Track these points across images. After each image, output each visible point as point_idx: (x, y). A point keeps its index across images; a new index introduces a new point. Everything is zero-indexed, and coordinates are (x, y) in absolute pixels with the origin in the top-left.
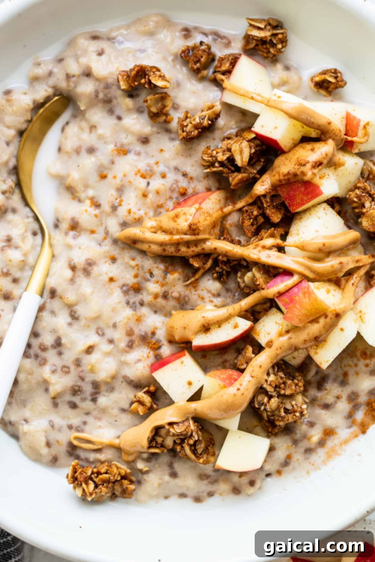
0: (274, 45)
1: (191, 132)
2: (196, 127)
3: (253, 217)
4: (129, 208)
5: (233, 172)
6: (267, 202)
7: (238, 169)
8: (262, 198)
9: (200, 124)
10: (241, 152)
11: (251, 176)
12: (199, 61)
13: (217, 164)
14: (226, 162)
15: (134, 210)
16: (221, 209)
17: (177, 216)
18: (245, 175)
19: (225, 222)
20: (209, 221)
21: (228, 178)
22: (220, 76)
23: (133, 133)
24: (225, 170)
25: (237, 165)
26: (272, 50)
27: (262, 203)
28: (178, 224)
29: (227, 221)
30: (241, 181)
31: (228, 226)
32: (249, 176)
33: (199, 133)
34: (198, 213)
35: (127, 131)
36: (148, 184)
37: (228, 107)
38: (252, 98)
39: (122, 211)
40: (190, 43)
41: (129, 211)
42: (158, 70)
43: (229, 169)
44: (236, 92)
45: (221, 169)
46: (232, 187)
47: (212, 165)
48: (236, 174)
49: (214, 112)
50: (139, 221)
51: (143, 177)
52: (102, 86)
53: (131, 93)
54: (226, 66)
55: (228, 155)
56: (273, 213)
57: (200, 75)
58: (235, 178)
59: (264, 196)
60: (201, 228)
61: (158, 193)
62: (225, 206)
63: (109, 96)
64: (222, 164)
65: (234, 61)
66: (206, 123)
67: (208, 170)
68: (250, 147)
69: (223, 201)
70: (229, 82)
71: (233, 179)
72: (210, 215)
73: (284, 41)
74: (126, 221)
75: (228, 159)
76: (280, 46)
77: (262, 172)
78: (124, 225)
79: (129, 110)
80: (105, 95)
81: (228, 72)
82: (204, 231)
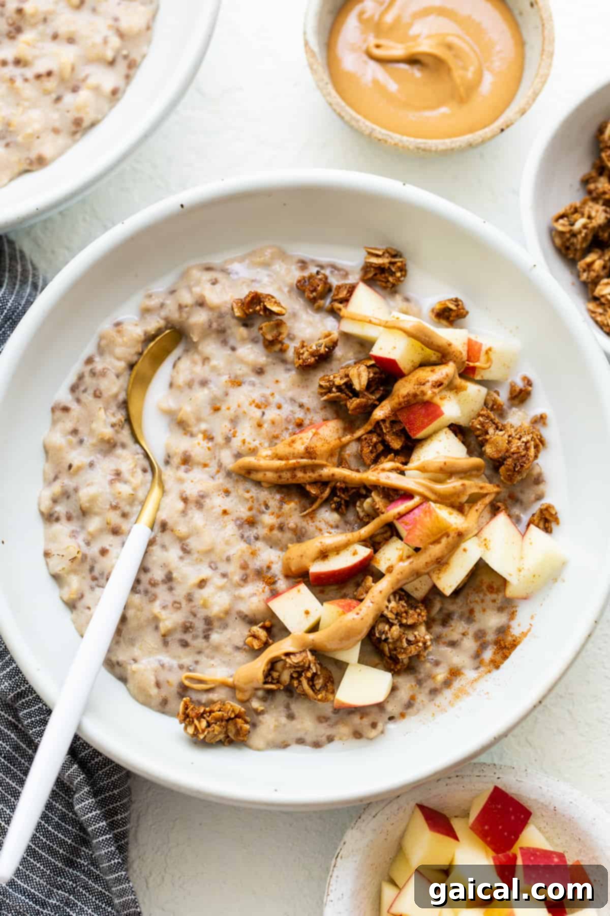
0: (393, 274)
1: (307, 359)
2: (312, 354)
3: (372, 444)
4: (243, 438)
5: (351, 398)
6: (386, 428)
7: (356, 394)
8: (381, 423)
9: (317, 351)
10: (359, 375)
11: (370, 402)
12: (315, 290)
13: (334, 389)
14: (343, 387)
15: (248, 439)
16: (340, 438)
17: (293, 442)
18: (363, 400)
19: (343, 453)
20: (326, 447)
21: (346, 405)
22: (337, 305)
23: (248, 365)
24: (343, 396)
25: (355, 390)
26: (391, 279)
27: (381, 429)
28: (294, 448)
29: (345, 452)
30: (359, 406)
31: (346, 456)
32: (367, 402)
33: (316, 360)
34: (315, 439)
35: (242, 361)
36: (263, 414)
37: (346, 336)
38: (370, 322)
39: (236, 443)
40: (306, 274)
41: (244, 442)
42: (274, 297)
43: (347, 395)
44: (353, 319)
45: (338, 394)
46: (350, 412)
47: (329, 390)
48: (354, 399)
49: (331, 341)
50: (253, 452)
51: (258, 407)
52: (216, 315)
53: (246, 322)
54: (343, 294)
55: (345, 380)
56: (393, 439)
57: (316, 305)
58: (353, 403)
59: (384, 421)
60: (318, 453)
61: (273, 423)
62: (344, 435)
63: (223, 325)
64: (339, 388)
65: (352, 289)
66: (323, 350)
67: (325, 398)
68: (369, 373)
69: (341, 432)
70: (345, 311)
71: (351, 405)
72: (329, 443)
73: (402, 270)
74: (240, 451)
75: (345, 384)
76: (398, 275)
77: (381, 400)
78: (238, 456)
79: (243, 340)
80: (220, 325)
81: (345, 301)
82: (321, 457)
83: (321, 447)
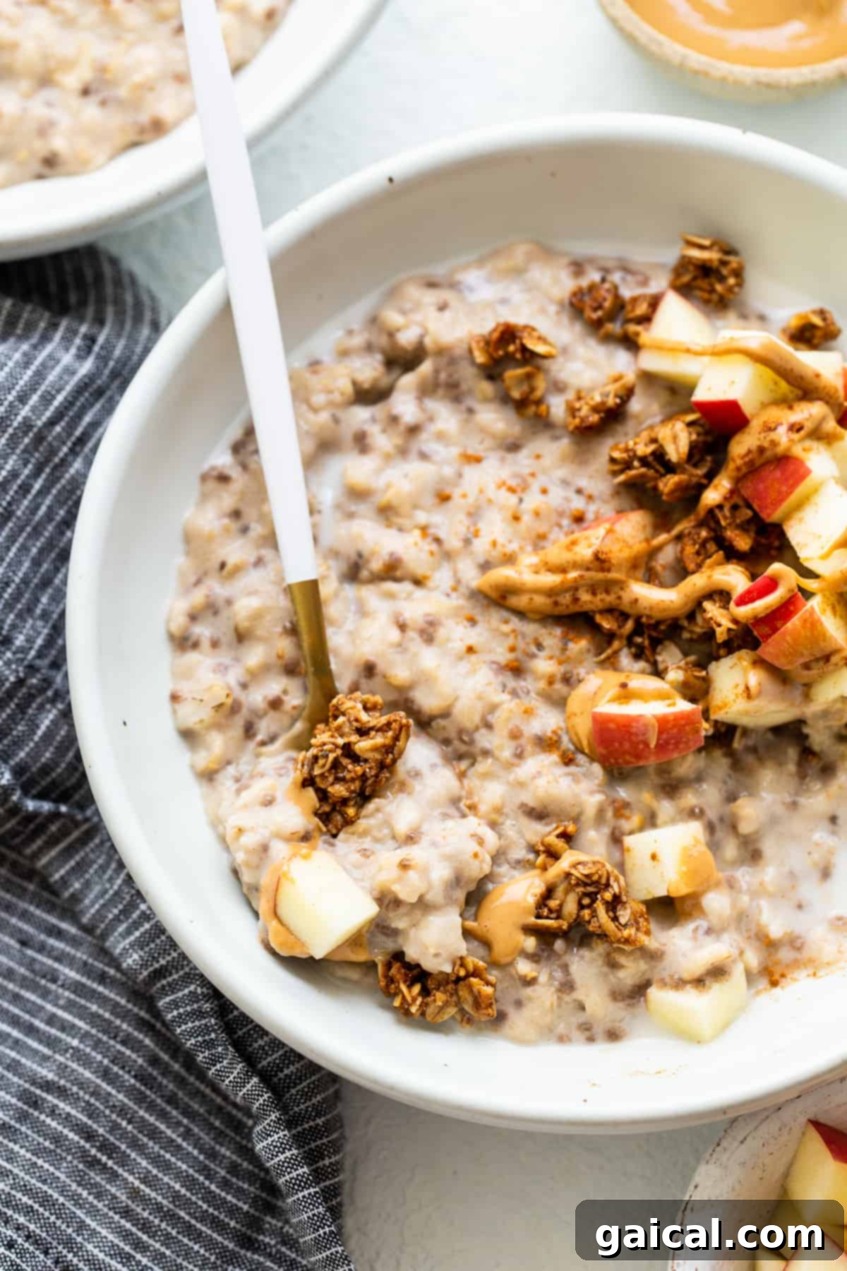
0: (722, 279)
1: (587, 417)
2: (595, 409)
3: (700, 541)
4: (492, 537)
5: (663, 475)
6: (725, 518)
7: (670, 468)
8: (717, 512)
9: (603, 403)
10: (675, 438)
11: (694, 480)
12: (600, 307)
13: (636, 463)
14: (650, 459)
15: (501, 540)
16: (647, 540)
17: (574, 543)
18: (684, 477)
19: (654, 564)
20: (626, 554)
21: (655, 488)
22: (632, 328)
23: (494, 436)
24: (651, 473)
25: (669, 461)
26: (719, 288)
27: (718, 522)
28: (576, 553)
29: (656, 560)
30: (680, 487)
31: (659, 568)
32: (690, 480)
33: (601, 419)
34: (610, 537)
35: (483, 430)
36: (521, 500)
37: (649, 378)
39: (481, 546)
40: (584, 282)
41: (494, 544)
42: (533, 329)
43: (657, 471)
44: (660, 348)
45: (643, 470)
46: (664, 498)
47: (627, 465)
48: (669, 476)
49: (624, 387)
50: (509, 559)
51: (512, 490)
52: (444, 360)
53: (492, 372)
54: (642, 309)
55: (652, 447)
56: (737, 535)
57: (602, 331)
58: (668, 484)
59: (720, 507)
60: (614, 561)
61: (537, 514)
62: (654, 536)
63: (456, 376)
64: (644, 461)
65: (655, 302)
66: (612, 401)
67: (622, 478)
68: (690, 434)
69: (649, 530)
70: (647, 336)
71: (666, 485)
72: (630, 547)
73: (738, 273)
74: (490, 559)
75: (653, 453)
76: (732, 281)
77: (711, 476)
78: (485, 566)
79: (486, 400)
80: (450, 376)
81: (646, 319)
82: (619, 569)
83: (619, 553)
